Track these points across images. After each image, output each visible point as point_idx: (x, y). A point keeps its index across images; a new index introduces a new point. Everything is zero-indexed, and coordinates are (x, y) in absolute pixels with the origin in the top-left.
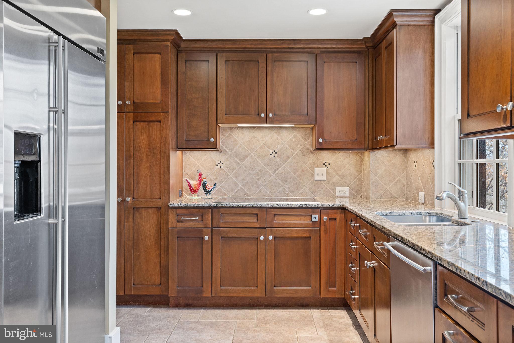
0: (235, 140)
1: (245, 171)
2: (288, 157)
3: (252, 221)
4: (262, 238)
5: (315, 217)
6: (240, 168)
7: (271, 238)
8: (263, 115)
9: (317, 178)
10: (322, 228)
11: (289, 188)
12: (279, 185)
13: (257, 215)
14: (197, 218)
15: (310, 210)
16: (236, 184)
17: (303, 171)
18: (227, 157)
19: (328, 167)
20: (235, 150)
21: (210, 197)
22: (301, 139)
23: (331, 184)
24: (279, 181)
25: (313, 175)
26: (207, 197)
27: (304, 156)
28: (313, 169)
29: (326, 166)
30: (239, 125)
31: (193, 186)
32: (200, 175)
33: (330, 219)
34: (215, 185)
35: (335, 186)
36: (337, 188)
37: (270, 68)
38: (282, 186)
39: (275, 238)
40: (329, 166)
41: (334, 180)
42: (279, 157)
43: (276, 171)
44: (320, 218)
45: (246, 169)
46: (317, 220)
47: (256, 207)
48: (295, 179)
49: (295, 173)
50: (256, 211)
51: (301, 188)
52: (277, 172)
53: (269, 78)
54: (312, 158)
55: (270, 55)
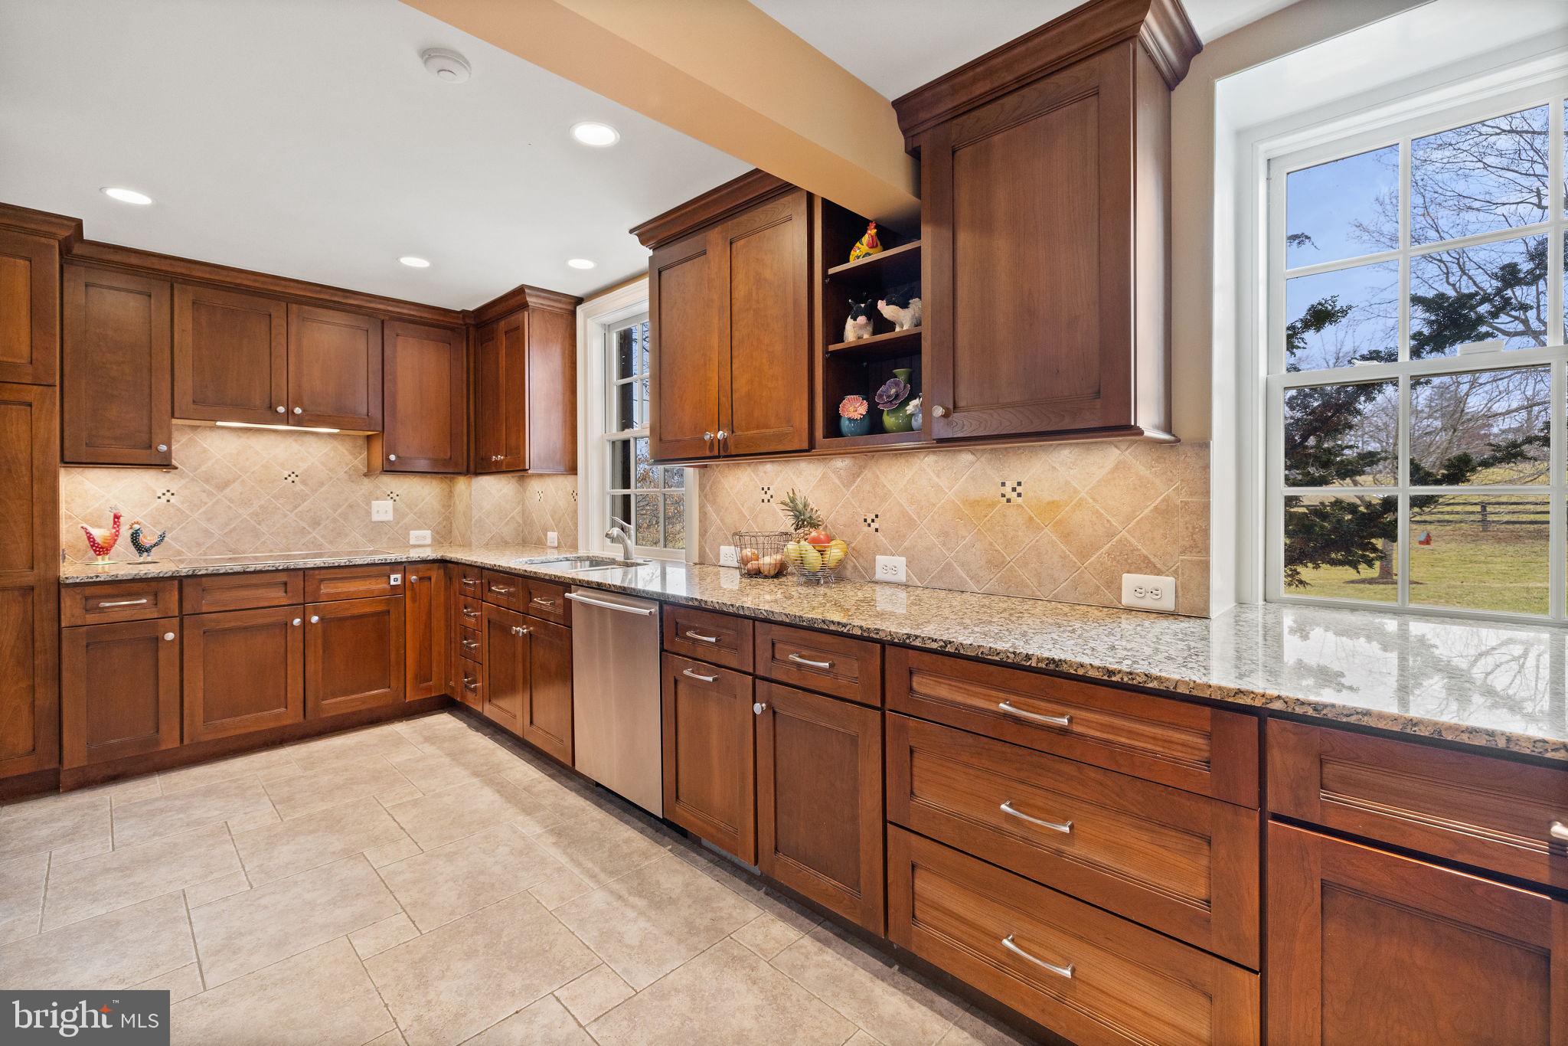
0: (205, 451)
1: (230, 508)
2: (322, 484)
3: (277, 596)
4: (297, 622)
5: (396, 579)
6: (217, 502)
7: (315, 619)
8: (281, 409)
9: (375, 518)
10: (408, 594)
11: (323, 536)
12: (303, 531)
13: (285, 584)
14: (144, 601)
15: (388, 567)
16: (207, 533)
17: (351, 506)
18: (183, 482)
19: (395, 501)
20: (204, 468)
21: (149, 559)
22: (346, 453)
23: (401, 527)
24: (303, 524)
25: (369, 513)
26: (141, 560)
27: (352, 482)
28: (369, 504)
29: (392, 498)
30: (219, 423)
31: (99, 540)
32: (117, 517)
33: (421, 579)
34: (162, 537)
35: (407, 529)
36: (412, 532)
37: (293, 329)
38: (309, 533)
39: (322, 619)
40: (397, 498)
41: (406, 520)
42: (304, 482)
43: (296, 507)
44: (404, 579)
45: (231, 505)
46: (399, 583)
47: (283, 570)
48: (335, 521)
49: (335, 511)
50: (283, 577)
51: (346, 535)
52: (299, 509)
53: (292, 347)
54: (367, 484)
55: (294, 307)
